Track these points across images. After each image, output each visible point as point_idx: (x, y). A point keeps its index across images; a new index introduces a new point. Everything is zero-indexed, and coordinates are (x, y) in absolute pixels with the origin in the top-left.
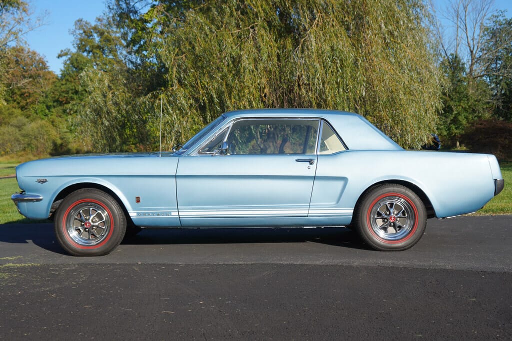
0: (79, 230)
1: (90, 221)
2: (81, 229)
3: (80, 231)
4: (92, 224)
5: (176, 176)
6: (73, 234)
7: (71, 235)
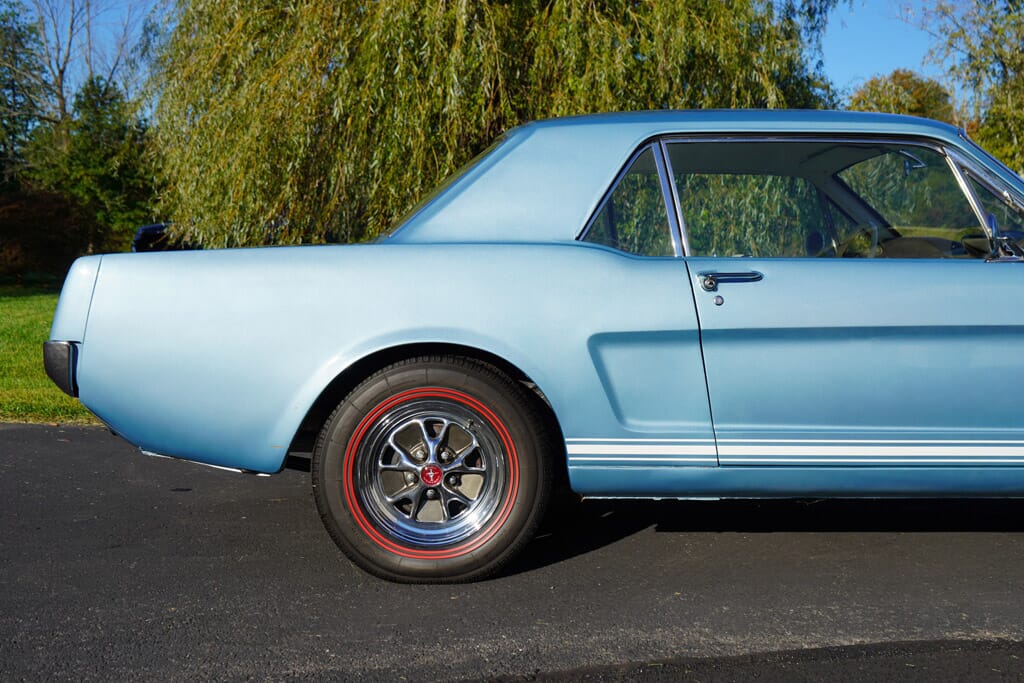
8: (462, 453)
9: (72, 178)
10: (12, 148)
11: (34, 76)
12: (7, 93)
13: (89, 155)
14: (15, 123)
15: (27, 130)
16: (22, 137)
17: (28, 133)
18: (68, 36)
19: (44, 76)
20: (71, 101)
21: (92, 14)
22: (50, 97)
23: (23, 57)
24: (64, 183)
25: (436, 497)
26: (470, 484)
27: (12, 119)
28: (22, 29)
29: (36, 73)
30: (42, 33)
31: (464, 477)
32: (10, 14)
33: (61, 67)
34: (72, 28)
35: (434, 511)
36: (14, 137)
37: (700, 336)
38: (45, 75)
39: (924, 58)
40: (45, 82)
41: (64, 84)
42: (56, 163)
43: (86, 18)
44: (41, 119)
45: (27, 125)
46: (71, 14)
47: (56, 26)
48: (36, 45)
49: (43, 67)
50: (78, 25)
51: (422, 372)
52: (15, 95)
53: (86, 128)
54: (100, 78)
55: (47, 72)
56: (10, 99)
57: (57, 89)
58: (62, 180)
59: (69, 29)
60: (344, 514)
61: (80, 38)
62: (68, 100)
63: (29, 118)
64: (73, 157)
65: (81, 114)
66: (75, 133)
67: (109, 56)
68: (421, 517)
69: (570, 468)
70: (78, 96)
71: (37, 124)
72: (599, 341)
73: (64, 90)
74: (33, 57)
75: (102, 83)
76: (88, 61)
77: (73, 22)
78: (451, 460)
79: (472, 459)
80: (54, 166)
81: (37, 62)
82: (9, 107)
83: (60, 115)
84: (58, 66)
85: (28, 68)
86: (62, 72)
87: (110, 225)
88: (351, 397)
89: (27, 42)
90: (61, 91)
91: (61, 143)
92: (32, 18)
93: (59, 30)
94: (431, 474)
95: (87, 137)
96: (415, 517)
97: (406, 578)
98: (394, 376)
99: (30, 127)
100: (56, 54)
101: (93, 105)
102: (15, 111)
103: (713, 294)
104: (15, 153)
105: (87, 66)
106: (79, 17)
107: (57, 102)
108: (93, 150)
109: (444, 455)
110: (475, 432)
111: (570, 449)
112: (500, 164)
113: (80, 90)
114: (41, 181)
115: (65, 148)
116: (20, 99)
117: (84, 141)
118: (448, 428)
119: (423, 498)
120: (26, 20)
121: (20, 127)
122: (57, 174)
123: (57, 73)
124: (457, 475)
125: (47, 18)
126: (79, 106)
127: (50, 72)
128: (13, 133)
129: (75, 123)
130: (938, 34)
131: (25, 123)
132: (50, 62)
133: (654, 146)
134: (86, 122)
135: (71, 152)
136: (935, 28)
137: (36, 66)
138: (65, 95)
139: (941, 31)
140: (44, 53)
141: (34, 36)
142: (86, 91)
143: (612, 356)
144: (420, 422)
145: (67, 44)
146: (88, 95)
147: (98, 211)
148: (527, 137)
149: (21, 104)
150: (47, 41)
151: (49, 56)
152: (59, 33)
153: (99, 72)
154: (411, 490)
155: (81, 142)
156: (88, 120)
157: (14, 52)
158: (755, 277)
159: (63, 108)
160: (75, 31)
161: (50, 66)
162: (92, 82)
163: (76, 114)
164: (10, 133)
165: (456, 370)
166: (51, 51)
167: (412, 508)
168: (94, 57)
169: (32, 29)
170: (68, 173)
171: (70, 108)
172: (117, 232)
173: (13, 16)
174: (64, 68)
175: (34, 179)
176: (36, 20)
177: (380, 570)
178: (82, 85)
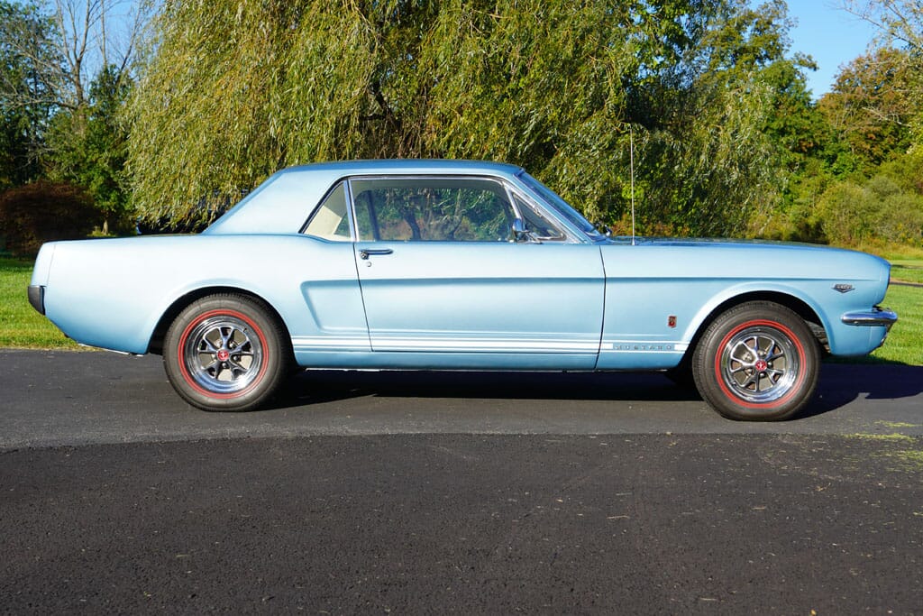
0: (774, 377)
1: (753, 364)
2: (773, 374)
3: (776, 375)
4: (757, 359)
5: (605, 280)
6: (786, 382)
7: (790, 384)
8: (240, 345)
9: (88, 160)
10: (35, 133)
11: (54, 65)
12: (29, 81)
13: (104, 139)
14: (37, 110)
15: (48, 116)
16: (42, 122)
17: (49, 119)
18: (85, 26)
19: (62, 65)
20: (87, 88)
21: (106, 7)
22: (68, 84)
23: (43, 47)
24: (81, 165)
25: (227, 367)
26: (246, 361)
27: (33, 106)
28: (43, 21)
29: (55, 62)
30: (61, 26)
31: (243, 357)
32: (32, 8)
33: (78, 57)
34: (88, 21)
35: (226, 375)
36: (36, 122)
37: (360, 283)
38: (64, 64)
39: (868, 45)
40: (64, 70)
41: (81, 73)
42: (74, 147)
43: (101, 9)
44: (60, 105)
45: (48, 112)
46: (87, 7)
47: (73, 19)
48: (55, 36)
49: (62, 56)
50: (93, 17)
51: (218, 301)
52: (36, 83)
53: (101, 114)
54: (114, 67)
55: (65, 61)
56: (32, 87)
57: (74, 77)
58: (79, 163)
59: (85, 21)
60: (179, 375)
61: (95, 29)
62: (85, 88)
63: (49, 105)
64: (89, 142)
65: (96, 101)
66: (91, 119)
67: (122, 45)
68: (220, 378)
69: (295, 352)
70: (94, 84)
71: (57, 109)
72: (307, 285)
73: (81, 78)
74: (53, 47)
75: (116, 71)
76: (103, 50)
77: (89, 14)
78: (235, 347)
79: (247, 347)
80: (73, 150)
81: (56, 52)
82: (31, 94)
83: (77, 101)
84: (76, 57)
85: (48, 58)
86: (79, 62)
87: (123, 204)
88: (182, 314)
89: (47, 33)
90: (79, 79)
91: (78, 129)
92: (51, 10)
93: (76, 21)
94: (223, 355)
95: (102, 122)
96: (217, 377)
97: (211, 408)
98: (205, 304)
99: (50, 113)
100: (73, 44)
101: (108, 92)
102: (36, 98)
103: (366, 261)
104: (37, 138)
105: (102, 55)
106: (94, 9)
107: (74, 89)
108: (108, 134)
109: (231, 345)
110: (247, 334)
111: (294, 342)
112: (262, 192)
113: (96, 78)
114: (60, 163)
115: (82, 133)
116: (41, 87)
117: (100, 127)
118: (234, 332)
119: (220, 368)
120: (46, 11)
121: (41, 113)
122: (75, 157)
123: (74, 62)
124: (239, 356)
125: (65, 12)
126: (94, 93)
127: (68, 61)
128: (36, 119)
129: (91, 109)
130: (879, 22)
131: (45, 109)
132: (68, 53)
133: (345, 182)
134: (101, 108)
135: (88, 137)
136: (877, 17)
137: (56, 56)
138: (82, 82)
139: (883, 20)
140: (63, 43)
141: (53, 27)
142: (101, 79)
143: (315, 293)
144: (219, 328)
145: (83, 36)
146: (102, 83)
147: (111, 192)
148: (278, 177)
149: (42, 91)
150: (66, 32)
151: (67, 46)
152: (76, 27)
153: (112, 61)
154: (214, 363)
155: (97, 127)
156: (103, 106)
157: (35, 43)
158: (390, 252)
159: (81, 95)
160: (91, 23)
161: (68, 56)
162: (106, 71)
163: (92, 100)
164: (32, 119)
165: (235, 301)
166: (68, 41)
167: (215, 373)
168: (108, 46)
169: (51, 21)
170: (85, 156)
171: (86, 95)
172: (129, 211)
173: (34, 9)
174: (81, 58)
175: (54, 162)
176: (54, 13)
177: (198, 405)
178: (98, 73)
